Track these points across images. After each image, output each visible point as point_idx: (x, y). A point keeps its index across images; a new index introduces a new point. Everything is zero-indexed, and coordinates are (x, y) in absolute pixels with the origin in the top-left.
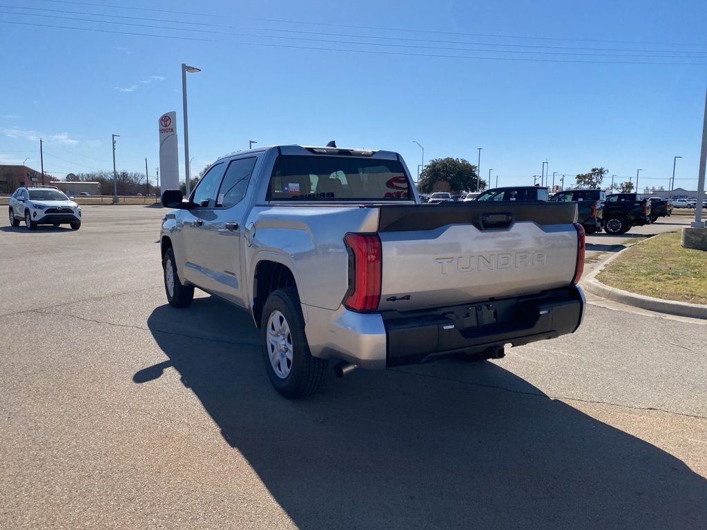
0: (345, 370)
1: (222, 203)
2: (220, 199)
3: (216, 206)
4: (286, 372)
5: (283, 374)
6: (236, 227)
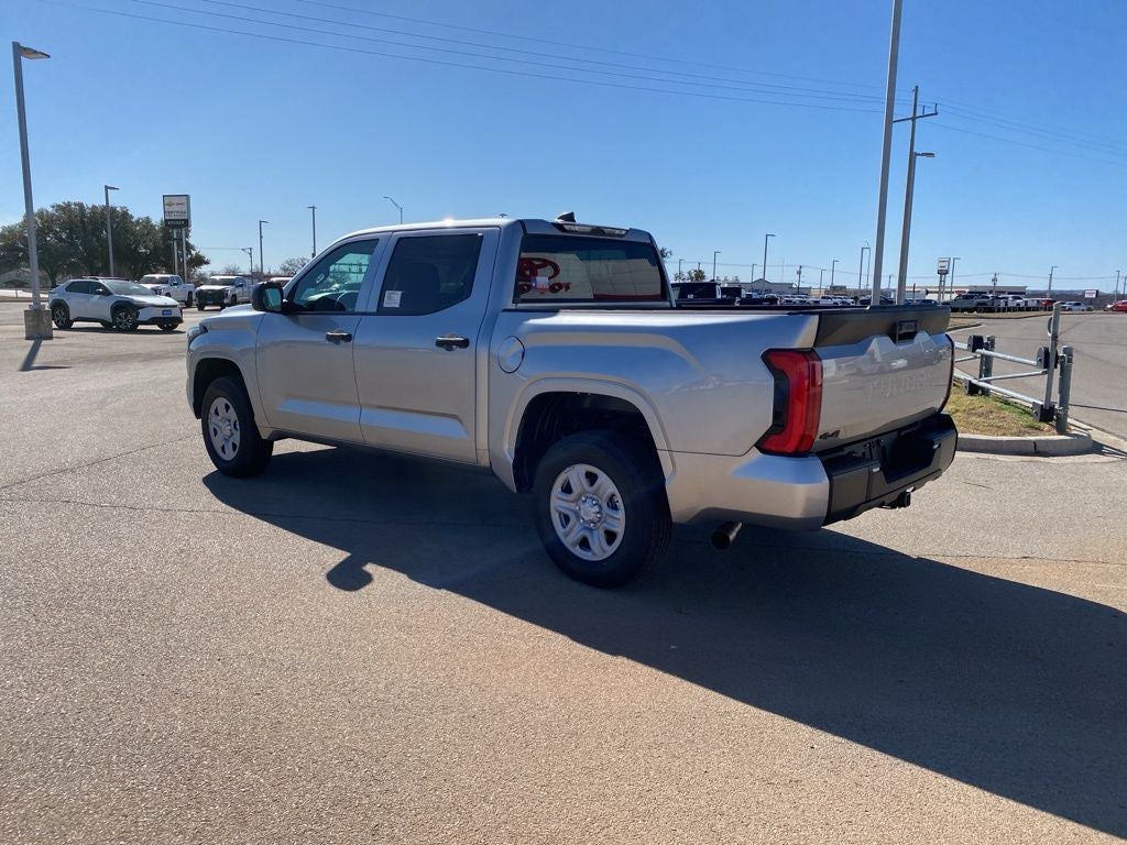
0: (732, 536)
1: (397, 306)
2: (389, 298)
3: (382, 311)
4: (604, 551)
5: (594, 554)
6: (465, 344)
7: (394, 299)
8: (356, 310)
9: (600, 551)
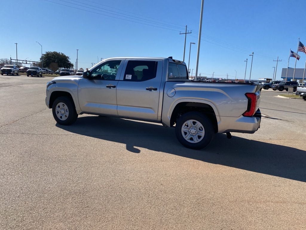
1: (131, 79)
2: (128, 77)
3: (125, 80)
4: (198, 141)
5: (195, 141)
6: (156, 89)
7: (129, 77)
8: (116, 79)
9: (196, 141)
